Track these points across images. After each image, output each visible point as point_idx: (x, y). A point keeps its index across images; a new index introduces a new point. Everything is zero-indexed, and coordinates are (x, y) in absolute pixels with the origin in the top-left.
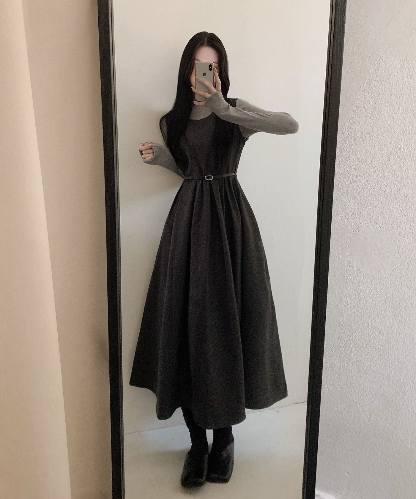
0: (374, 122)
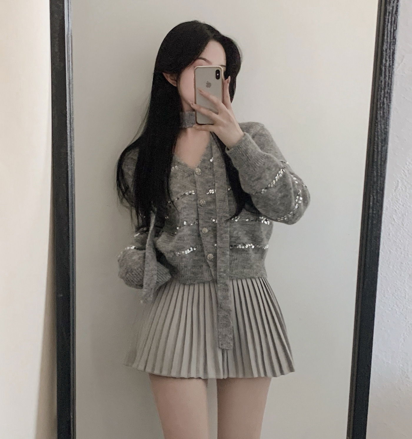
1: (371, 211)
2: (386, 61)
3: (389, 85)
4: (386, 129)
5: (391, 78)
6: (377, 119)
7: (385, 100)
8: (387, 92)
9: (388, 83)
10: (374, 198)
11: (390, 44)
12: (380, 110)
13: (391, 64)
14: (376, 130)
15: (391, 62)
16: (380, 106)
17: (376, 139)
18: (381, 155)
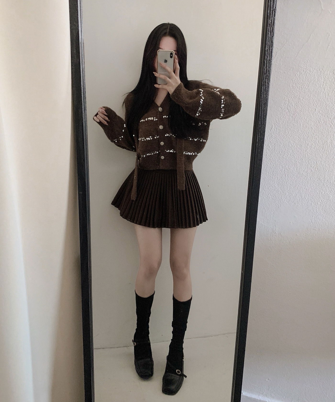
0: (295, 120)
1: (257, 145)
2: (267, 57)
3: (269, 72)
4: (267, 97)
5: (270, 67)
6: (261, 91)
7: (266, 80)
8: (268, 75)
10: (259, 137)
11: (269, 47)
12: (264, 86)
13: (270, 59)
14: (261, 98)
15: (270, 58)
17: (261, 103)
18: (264, 112)
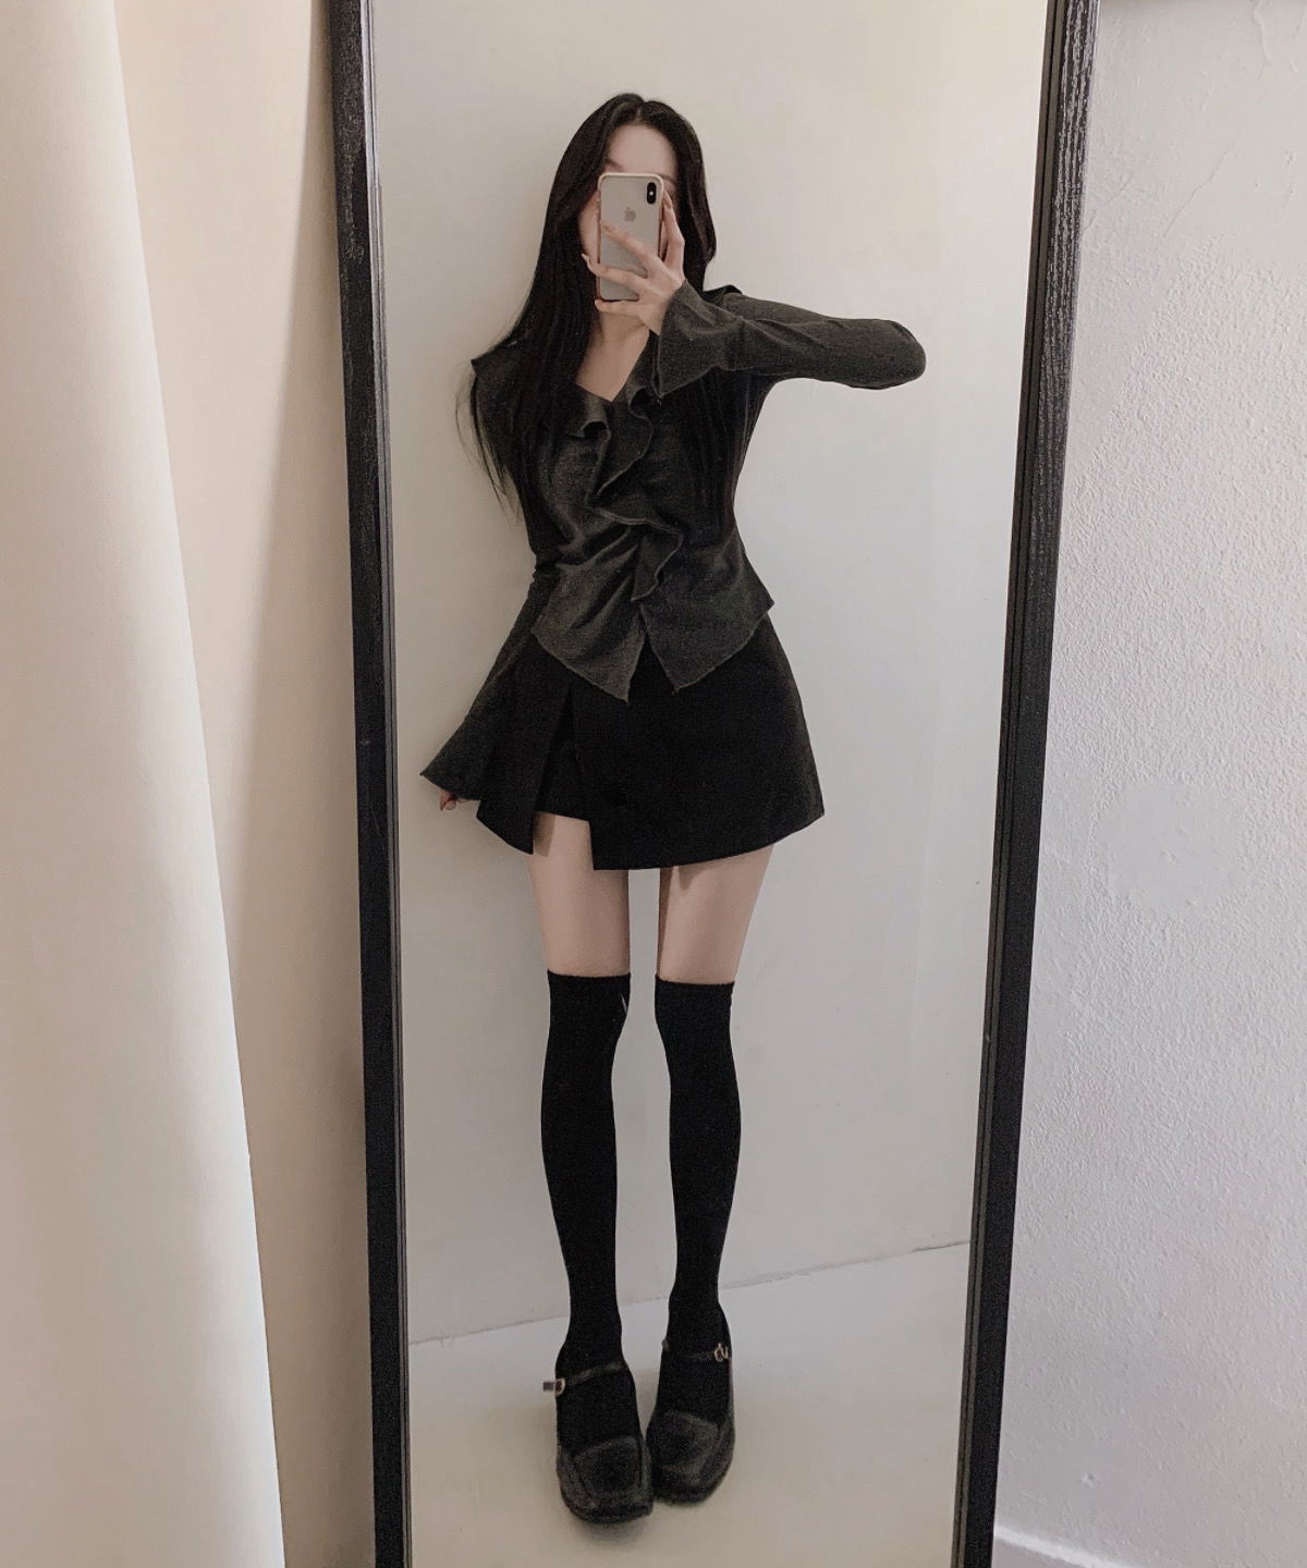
0: (1172, 461)
3: (1070, 282)
5: (1072, 266)
7: (1061, 314)
8: (1065, 296)
9: (1067, 278)
11: (1070, 194)
13: (1071, 237)
15: (1073, 232)
16: (1051, 329)
18: (1054, 431)
